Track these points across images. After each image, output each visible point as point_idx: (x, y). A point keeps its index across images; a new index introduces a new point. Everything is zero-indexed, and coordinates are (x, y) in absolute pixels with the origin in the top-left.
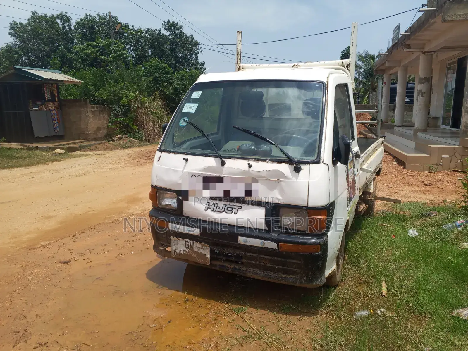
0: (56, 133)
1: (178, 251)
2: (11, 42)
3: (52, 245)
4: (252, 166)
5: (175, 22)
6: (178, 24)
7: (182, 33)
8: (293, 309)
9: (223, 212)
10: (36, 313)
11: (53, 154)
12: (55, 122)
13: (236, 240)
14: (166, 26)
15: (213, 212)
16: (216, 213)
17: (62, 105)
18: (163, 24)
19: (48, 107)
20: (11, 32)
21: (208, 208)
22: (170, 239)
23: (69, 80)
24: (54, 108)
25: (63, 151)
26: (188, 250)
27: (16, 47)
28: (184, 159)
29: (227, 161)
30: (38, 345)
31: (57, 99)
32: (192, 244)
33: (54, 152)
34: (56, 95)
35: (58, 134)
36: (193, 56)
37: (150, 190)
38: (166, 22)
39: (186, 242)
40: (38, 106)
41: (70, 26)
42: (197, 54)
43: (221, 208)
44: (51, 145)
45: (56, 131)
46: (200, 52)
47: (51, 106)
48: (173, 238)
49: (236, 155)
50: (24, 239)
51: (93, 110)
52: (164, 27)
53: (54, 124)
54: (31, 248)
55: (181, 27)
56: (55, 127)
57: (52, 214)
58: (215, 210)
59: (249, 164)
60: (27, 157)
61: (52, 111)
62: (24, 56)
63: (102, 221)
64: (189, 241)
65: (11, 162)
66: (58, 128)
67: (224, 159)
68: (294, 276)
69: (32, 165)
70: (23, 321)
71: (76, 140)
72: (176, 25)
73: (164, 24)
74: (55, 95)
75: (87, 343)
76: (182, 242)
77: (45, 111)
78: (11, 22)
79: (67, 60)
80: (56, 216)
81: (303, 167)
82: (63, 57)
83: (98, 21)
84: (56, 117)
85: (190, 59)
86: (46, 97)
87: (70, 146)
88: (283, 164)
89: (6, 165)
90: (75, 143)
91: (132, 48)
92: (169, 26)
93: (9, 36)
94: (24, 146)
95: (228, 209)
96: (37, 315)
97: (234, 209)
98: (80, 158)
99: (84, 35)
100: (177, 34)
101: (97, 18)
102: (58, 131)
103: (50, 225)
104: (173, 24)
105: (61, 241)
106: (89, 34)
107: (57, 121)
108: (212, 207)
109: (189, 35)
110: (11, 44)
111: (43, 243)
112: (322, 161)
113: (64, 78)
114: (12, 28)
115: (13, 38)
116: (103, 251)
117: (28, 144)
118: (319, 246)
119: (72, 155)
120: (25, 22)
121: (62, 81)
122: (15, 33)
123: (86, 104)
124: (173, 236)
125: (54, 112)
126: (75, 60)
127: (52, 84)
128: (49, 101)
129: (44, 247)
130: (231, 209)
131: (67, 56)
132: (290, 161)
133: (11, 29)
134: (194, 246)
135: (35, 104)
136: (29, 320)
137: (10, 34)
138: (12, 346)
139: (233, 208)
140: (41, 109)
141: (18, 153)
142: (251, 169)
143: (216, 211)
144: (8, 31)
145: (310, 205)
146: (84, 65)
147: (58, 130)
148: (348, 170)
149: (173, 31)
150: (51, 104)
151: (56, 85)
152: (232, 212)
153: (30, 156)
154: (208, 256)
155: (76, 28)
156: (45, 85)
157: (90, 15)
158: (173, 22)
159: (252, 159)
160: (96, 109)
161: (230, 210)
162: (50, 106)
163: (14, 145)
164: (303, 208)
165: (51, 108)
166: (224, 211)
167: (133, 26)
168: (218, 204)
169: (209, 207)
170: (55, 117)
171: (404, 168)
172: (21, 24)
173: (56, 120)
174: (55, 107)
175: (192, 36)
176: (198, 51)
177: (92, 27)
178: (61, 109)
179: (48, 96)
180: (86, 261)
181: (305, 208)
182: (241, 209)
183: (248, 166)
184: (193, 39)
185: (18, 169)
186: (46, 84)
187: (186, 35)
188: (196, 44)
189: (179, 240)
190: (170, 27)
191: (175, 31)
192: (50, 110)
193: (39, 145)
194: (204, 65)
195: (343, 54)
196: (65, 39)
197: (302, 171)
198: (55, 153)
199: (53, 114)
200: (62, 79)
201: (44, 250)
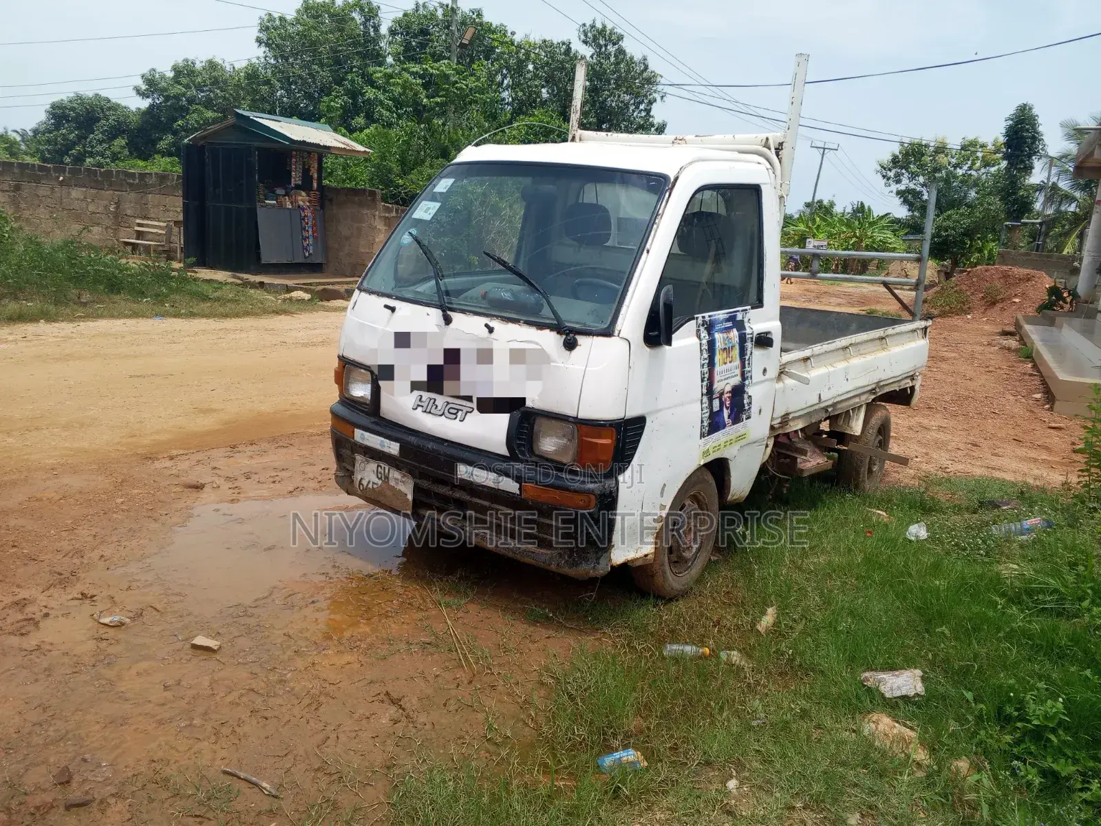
0: (305, 257)
1: (365, 483)
2: (258, 58)
3: (188, 457)
4: (495, 331)
5: (609, 27)
6: (615, 30)
7: (621, 52)
8: (547, 617)
9: (441, 415)
10: (101, 553)
11: (284, 300)
12: (305, 234)
13: (453, 470)
14: (586, 35)
15: (425, 414)
16: (430, 415)
17: (325, 198)
18: (581, 30)
19: (296, 201)
20: (261, 35)
21: (418, 405)
22: (355, 459)
23: (343, 146)
24: (308, 204)
25: (307, 296)
26: (380, 482)
27: (266, 69)
28: (386, 307)
29: (456, 316)
30: (80, 596)
31: (315, 185)
32: (387, 471)
33: (288, 296)
34: (315, 176)
35: (308, 261)
36: (642, 107)
37: (335, 363)
38: (588, 25)
39: (378, 466)
40: (276, 197)
41: (376, 28)
42: (652, 104)
43: (439, 408)
44: (290, 283)
45: (307, 254)
46: (659, 99)
47: (302, 198)
48: (359, 457)
49: (476, 307)
50: (146, 441)
51: (387, 215)
52: (583, 37)
53: (305, 239)
54: (150, 458)
55: (621, 38)
56: (305, 245)
57: (215, 406)
58: (428, 410)
59: (486, 325)
60: (230, 301)
61: (303, 210)
62: (282, 88)
63: (302, 430)
64: (383, 466)
65: (197, 305)
66: (311, 247)
67: (449, 313)
68: (549, 552)
69: (234, 317)
70: (76, 561)
71: (347, 276)
72: (610, 34)
73: (584, 31)
74: (312, 177)
75: (158, 607)
76: (373, 466)
77: (288, 209)
78: (263, 16)
79: (363, 102)
80: (223, 409)
81: (581, 340)
82: (354, 94)
83: (440, 17)
84: (310, 224)
85: (635, 114)
86: (293, 180)
87: (330, 287)
88: (547, 331)
89: (183, 311)
90: (339, 283)
91: (506, 82)
92: (594, 36)
93: (257, 44)
94: (239, 278)
95: (451, 411)
96: (102, 556)
97: (460, 413)
98: (338, 313)
99: (408, 47)
100: (610, 54)
101: (440, 13)
102: (310, 254)
103: (205, 423)
104: (602, 32)
105: (206, 453)
106: (418, 47)
107: (310, 233)
108: (425, 405)
109: (638, 57)
110: (257, 62)
111: (174, 452)
112: (616, 333)
113: (333, 141)
114: (264, 28)
115: (263, 48)
116: (272, 480)
117: (245, 276)
118: (593, 497)
119: (323, 306)
120: (291, 15)
121: (329, 148)
122: (269, 39)
123: (374, 200)
124: (360, 453)
125: (308, 213)
126: (381, 103)
127: (309, 153)
128: (298, 187)
129: (171, 458)
130: (455, 411)
131: (363, 95)
132: (558, 328)
133: (261, 31)
134: (391, 476)
135: (274, 192)
136: (85, 562)
137: (259, 41)
138: (41, 590)
139: (458, 410)
140: (281, 206)
141: (216, 289)
142: (493, 335)
143: (430, 412)
144: (255, 32)
145: (582, 415)
146: (400, 117)
147: (311, 252)
148: (711, 364)
149: (601, 48)
150: (304, 194)
151: (316, 156)
152: (456, 418)
153: (237, 298)
154: (410, 497)
155: (393, 32)
156: (294, 153)
157: (424, 6)
158: (604, 27)
159: (497, 317)
160: (394, 214)
161: (453, 413)
162: (300, 198)
163: (221, 276)
164: (571, 419)
165: (301, 203)
166: (443, 414)
167: (513, 33)
168: (435, 400)
169: (420, 403)
170: (307, 224)
171: (1051, 409)
172: (282, 19)
173: (310, 230)
174: (309, 201)
175: (645, 59)
176: (656, 95)
177: (424, 32)
178: (322, 207)
179: (296, 179)
180: (232, 491)
181: (573, 420)
182: (471, 412)
183: (487, 330)
184: (646, 67)
185: (204, 320)
186: (296, 151)
187: (632, 58)
188: (651, 81)
189: (368, 462)
190: (595, 39)
191: (606, 46)
192: (299, 207)
193: (266, 279)
194: (664, 129)
195: (1011, 122)
196: (364, 56)
197: (578, 348)
198: (291, 299)
199: (305, 216)
200: (328, 144)
201: (168, 464)
